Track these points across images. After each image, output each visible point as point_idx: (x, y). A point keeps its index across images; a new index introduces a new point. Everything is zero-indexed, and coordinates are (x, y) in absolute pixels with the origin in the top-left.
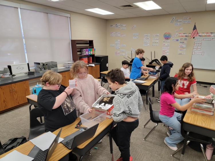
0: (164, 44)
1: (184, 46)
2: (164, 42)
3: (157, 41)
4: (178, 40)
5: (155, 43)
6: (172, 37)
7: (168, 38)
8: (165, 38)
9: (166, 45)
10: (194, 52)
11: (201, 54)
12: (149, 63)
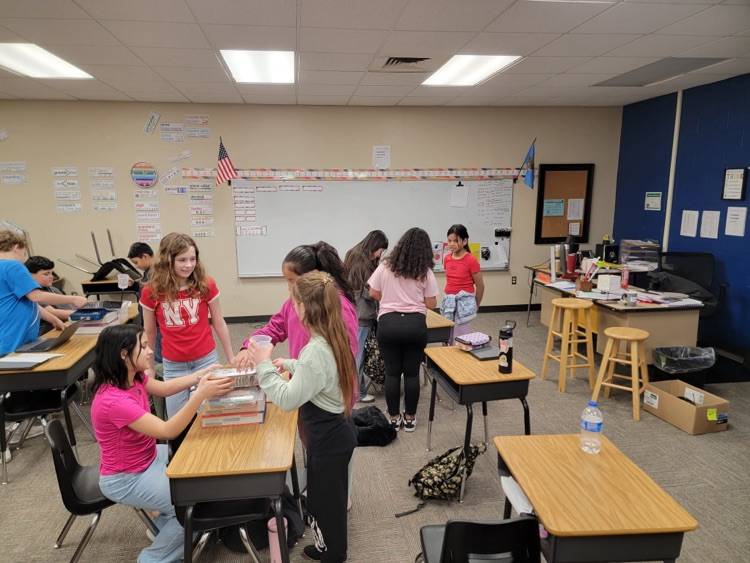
0: (140, 203)
1: (207, 209)
2: (137, 196)
3: (112, 194)
4: (183, 190)
5: (105, 199)
6: (160, 181)
7: (150, 182)
8: (139, 182)
9: (147, 206)
10: (238, 228)
11: (259, 232)
12: (92, 276)
